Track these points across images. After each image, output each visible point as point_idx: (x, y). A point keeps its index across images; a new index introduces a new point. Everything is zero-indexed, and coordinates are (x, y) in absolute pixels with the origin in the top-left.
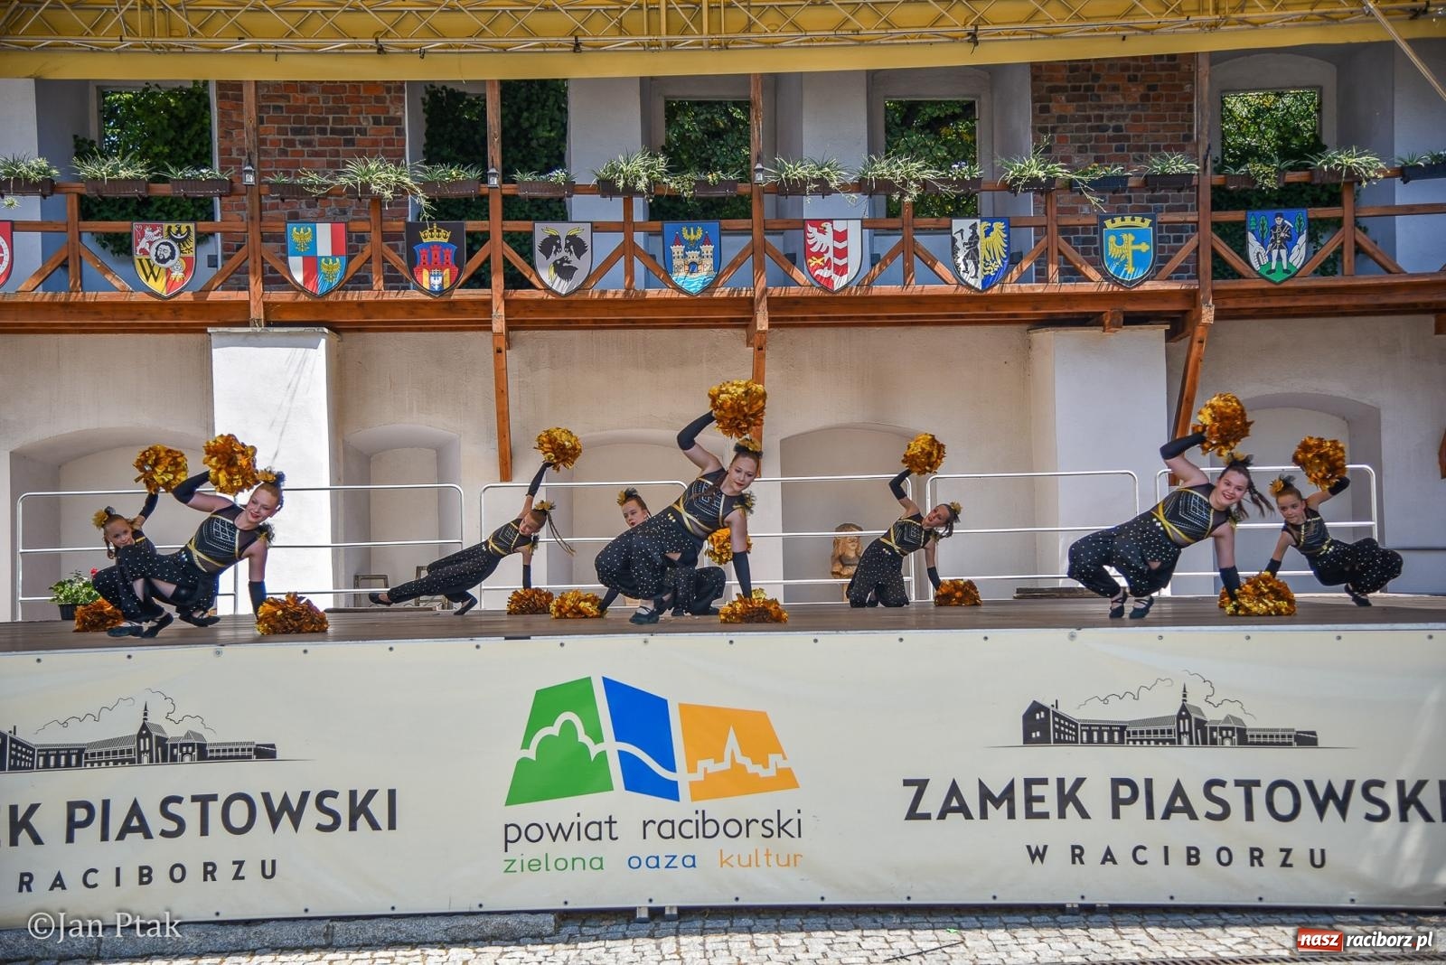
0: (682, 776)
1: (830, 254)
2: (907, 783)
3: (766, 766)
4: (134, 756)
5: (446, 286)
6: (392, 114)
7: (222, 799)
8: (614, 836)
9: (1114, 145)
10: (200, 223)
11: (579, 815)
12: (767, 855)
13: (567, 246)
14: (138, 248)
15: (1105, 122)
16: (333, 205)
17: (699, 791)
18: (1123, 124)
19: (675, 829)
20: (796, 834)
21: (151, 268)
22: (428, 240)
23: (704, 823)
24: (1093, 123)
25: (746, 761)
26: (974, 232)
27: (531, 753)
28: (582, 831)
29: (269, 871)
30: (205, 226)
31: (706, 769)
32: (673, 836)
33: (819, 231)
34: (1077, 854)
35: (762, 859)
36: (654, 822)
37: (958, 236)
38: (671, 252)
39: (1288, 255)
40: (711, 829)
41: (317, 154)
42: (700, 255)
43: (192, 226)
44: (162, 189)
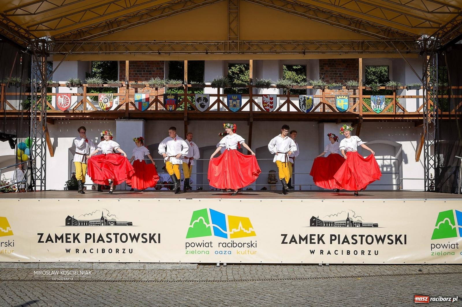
0: (228, 233)
1: (269, 103)
2: (282, 235)
3: (248, 231)
4: (100, 224)
5: (173, 109)
6: (161, 67)
7: (120, 235)
8: (212, 246)
9: (339, 78)
10: (114, 94)
11: (203, 241)
12: (248, 251)
13: (203, 100)
14: (100, 100)
15: (337, 72)
16: (146, 89)
17: (232, 236)
18: (341, 73)
19: (227, 245)
20: (255, 247)
21: (102, 104)
22: (169, 98)
23: (233, 244)
24: (334, 72)
25: (244, 229)
26: (305, 99)
27: (192, 226)
28: (204, 245)
29: (131, 251)
30: (115, 94)
31: (234, 231)
32: (226, 247)
33: (266, 97)
34: (322, 252)
35: (247, 252)
36: (221, 243)
37: (301, 99)
38: (229, 101)
39: (381, 107)
40: (235, 245)
41: (143, 77)
42: (236, 103)
43: (112, 94)
44: (105, 85)
